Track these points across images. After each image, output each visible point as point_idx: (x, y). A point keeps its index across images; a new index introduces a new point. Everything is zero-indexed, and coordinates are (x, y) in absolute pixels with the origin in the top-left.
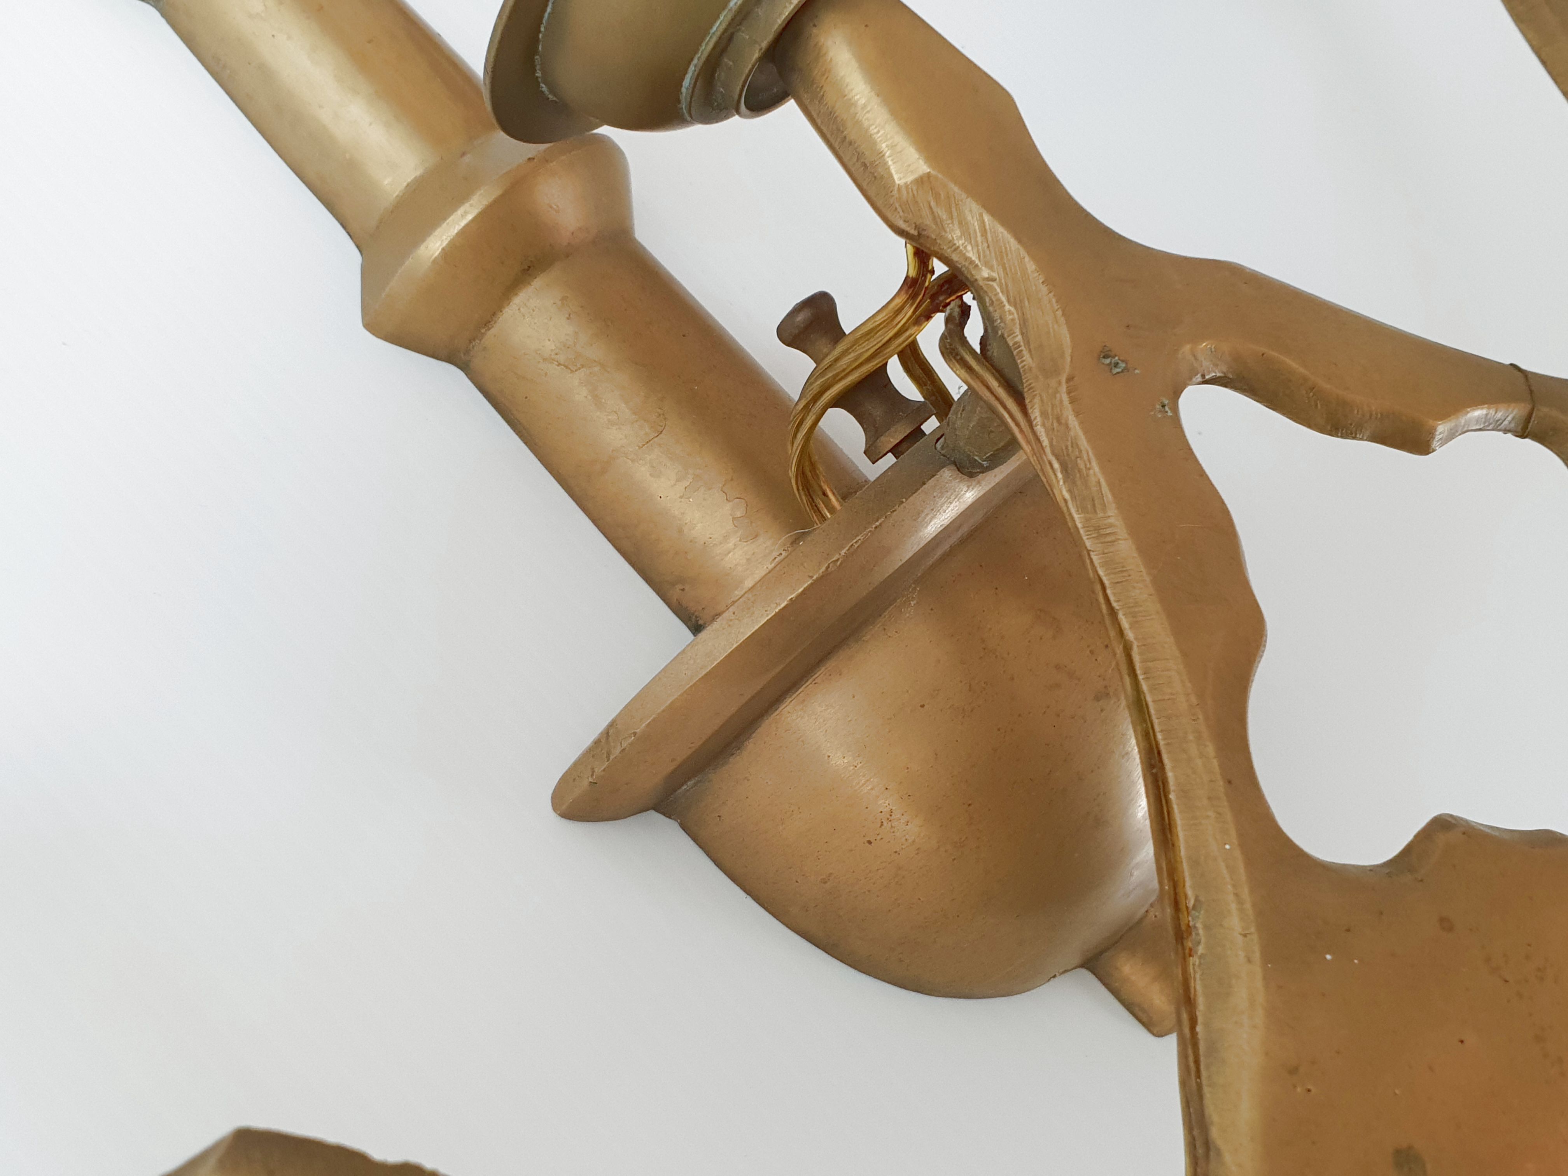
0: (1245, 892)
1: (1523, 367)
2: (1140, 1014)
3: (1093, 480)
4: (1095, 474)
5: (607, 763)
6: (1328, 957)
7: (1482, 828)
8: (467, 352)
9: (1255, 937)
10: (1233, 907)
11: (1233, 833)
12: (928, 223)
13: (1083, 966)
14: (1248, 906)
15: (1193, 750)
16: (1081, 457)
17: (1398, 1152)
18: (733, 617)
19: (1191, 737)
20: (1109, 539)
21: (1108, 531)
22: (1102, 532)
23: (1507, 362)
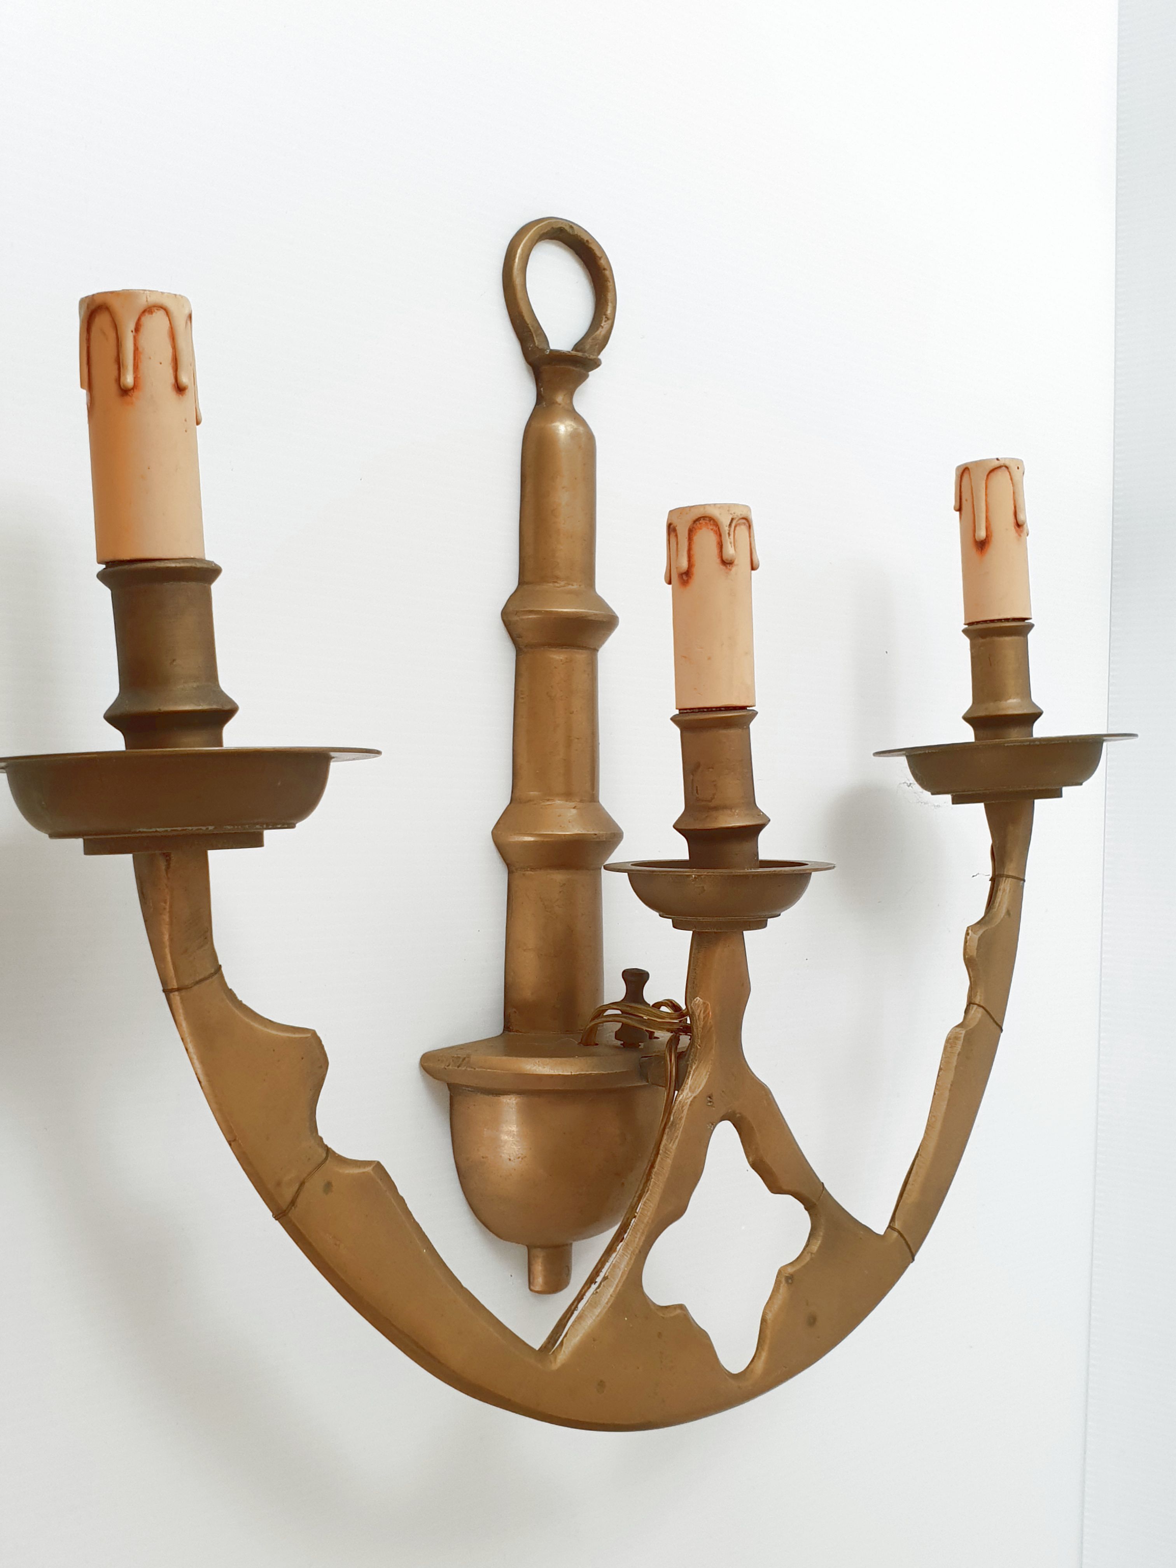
0: (620, 1285)
1: (826, 1186)
2: (531, 1278)
3: (676, 1134)
4: (678, 1133)
5: (456, 1068)
6: (626, 1319)
7: (691, 1319)
8: (517, 869)
9: (613, 1298)
10: (614, 1286)
11: (630, 1267)
12: (696, 1014)
13: (527, 1246)
14: (618, 1289)
15: (638, 1236)
16: (679, 1124)
17: (601, 1381)
18: (537, 1062)
19: (641, 1231)
20: (667, 1155)
21: (668, 1153)
22: (667, 1151)
23: (822, 1181)
